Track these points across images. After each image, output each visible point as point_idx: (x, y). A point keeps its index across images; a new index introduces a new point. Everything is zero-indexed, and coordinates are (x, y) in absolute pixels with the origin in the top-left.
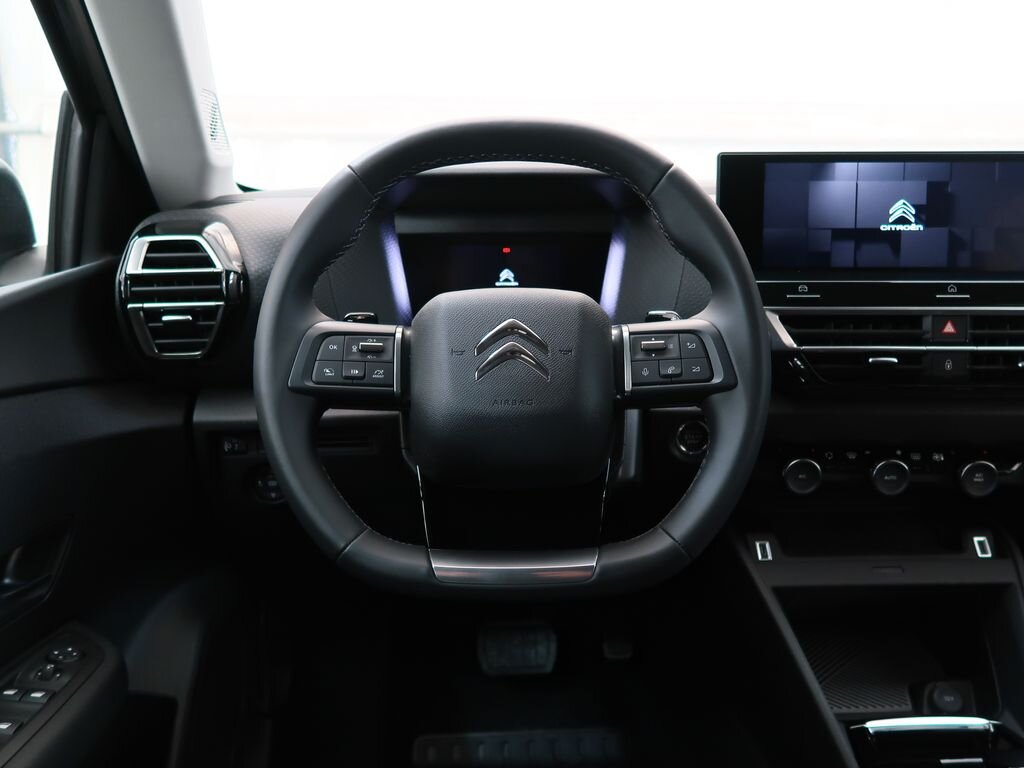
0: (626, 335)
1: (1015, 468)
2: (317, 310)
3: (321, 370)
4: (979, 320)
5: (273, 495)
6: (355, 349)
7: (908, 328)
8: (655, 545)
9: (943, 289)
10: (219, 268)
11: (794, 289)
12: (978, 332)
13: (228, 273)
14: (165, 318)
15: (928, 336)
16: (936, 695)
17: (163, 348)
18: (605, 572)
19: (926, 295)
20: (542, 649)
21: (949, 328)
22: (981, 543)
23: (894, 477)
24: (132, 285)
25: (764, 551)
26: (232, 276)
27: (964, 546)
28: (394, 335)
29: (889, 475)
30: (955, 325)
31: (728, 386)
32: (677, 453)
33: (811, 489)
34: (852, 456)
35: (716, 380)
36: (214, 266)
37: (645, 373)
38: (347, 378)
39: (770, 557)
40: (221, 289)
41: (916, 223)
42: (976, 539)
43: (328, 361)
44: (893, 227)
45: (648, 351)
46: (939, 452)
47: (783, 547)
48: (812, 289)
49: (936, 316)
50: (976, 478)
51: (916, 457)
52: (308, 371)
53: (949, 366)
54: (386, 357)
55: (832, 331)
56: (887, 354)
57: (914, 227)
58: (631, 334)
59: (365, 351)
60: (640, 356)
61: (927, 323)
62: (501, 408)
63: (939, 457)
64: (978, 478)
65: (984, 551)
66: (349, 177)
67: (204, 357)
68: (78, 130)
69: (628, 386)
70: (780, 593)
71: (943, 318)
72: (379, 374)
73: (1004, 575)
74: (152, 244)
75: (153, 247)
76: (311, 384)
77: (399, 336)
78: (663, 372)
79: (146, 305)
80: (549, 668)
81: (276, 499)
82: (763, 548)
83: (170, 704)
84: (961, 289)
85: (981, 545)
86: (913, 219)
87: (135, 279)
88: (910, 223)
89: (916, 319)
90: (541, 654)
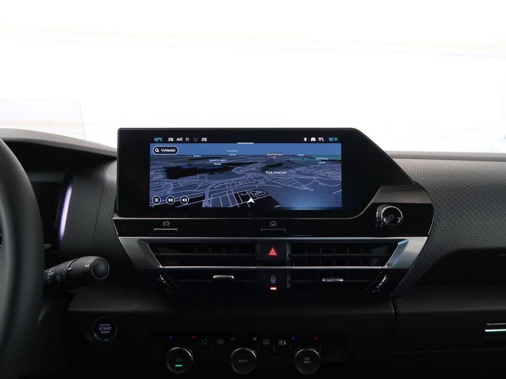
4: (295, 246)
11: (159, 224)
15: (258, 258)
23: (245, 361)
46: (283, 339)
50: (305, 361)
51: (267, 343)
53: (274, 280)
61: (258, 249)
63: (283, 342)
71: (268, 245)
89: (251, 246)
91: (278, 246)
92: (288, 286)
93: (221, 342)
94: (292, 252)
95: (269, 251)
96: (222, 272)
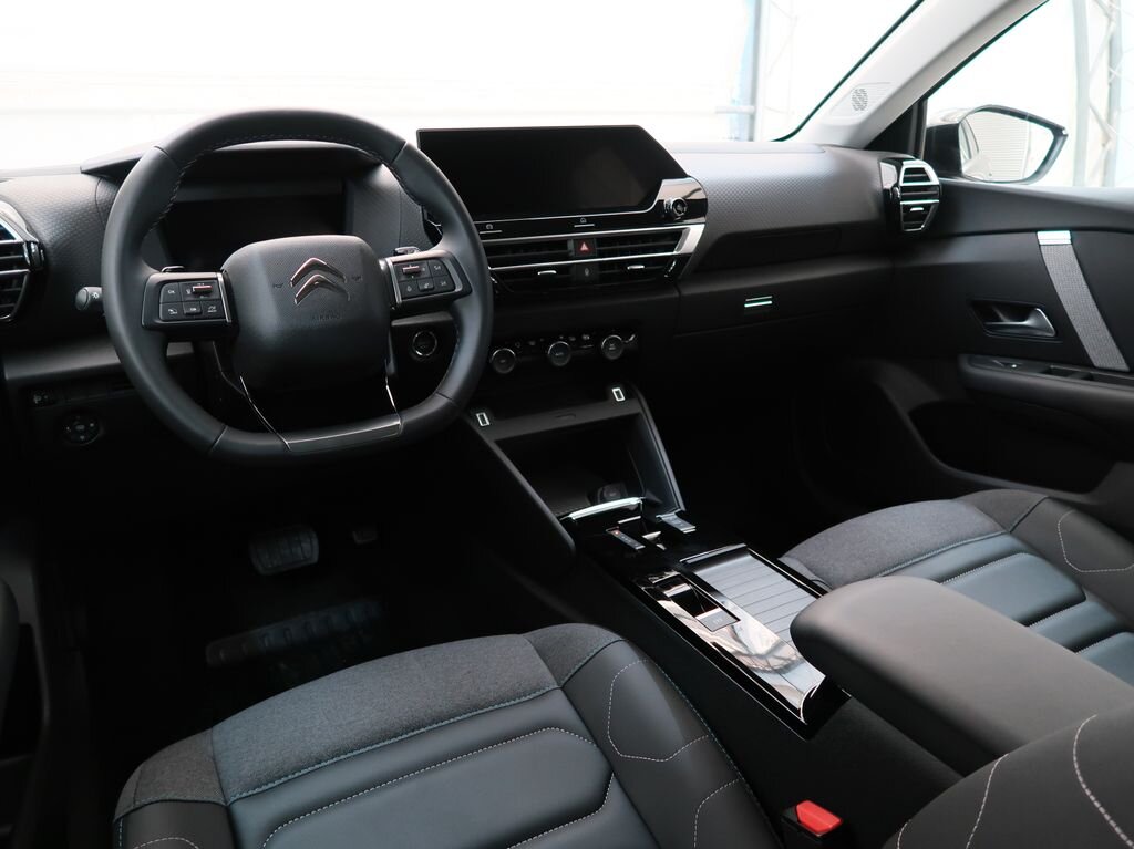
0: (390, 264)
1: (632, 338)
2: (146, 265)
3: (165, 312)
4: (602, 240)
5: (82, 438)
6: (189, 292)
7: (560, 250)
8: (436, 404)
9: (578, 221)
10: (18, 239)
11: (483, 227)
12: (602, 248)
13: (28, 244)
15: (573, 254)
16: (605, 494)
18: (407, 426)
19: (568, 226)
20: (306, 546)
21: (584, 248)
22: (617, 392)
25: (483, 420)
26: (33, 246)
27: (607, 396)
28: (216, 279)
29: (558, 354)
30: (588, 246)
31: (466, 293)
32: (415, 358)
33: (511, 369)
34: (532, 344)
35: (458, 290)
36: (12, 238)
37: (409, 289)
38: (188, 314)
39: (488, 423)
40: (24, 258)
42: (614, 390)
43: (170, 302)
45: (408, 274)
47: (495, 415)
48: (496, 226)
49: (574, 238)
50: (611, 348)
51: (573, 339)
52: (155, 311)
53: (587, 273)
54: (213, 297)
55: (510, 255)
56: (548, 268)
58: (394, 263)
59: (198, 293)
60: (403, 278)
61: (571, 245)
62: (318, 322)
63: (586, 337)
64: (612, 347)
65: (620, 397)
66: (160, 156)
67: (15, 318)
69: (399, 300)
70: (501, 443)
71: (579, 241)
72: (212, 310)
73: (635, 408)
76: (159, 322)
77: (221, 279)
78: (421, 288)
80: (315, 559)
81: (85, 441)
82: (482, 417)
84: (589, 220)
85: (617, 395)
89: (563, 243)
90: (307, 549)
91: (588, 241)
92: (599, 277)
95: (581, 245)
96: (545, 269)
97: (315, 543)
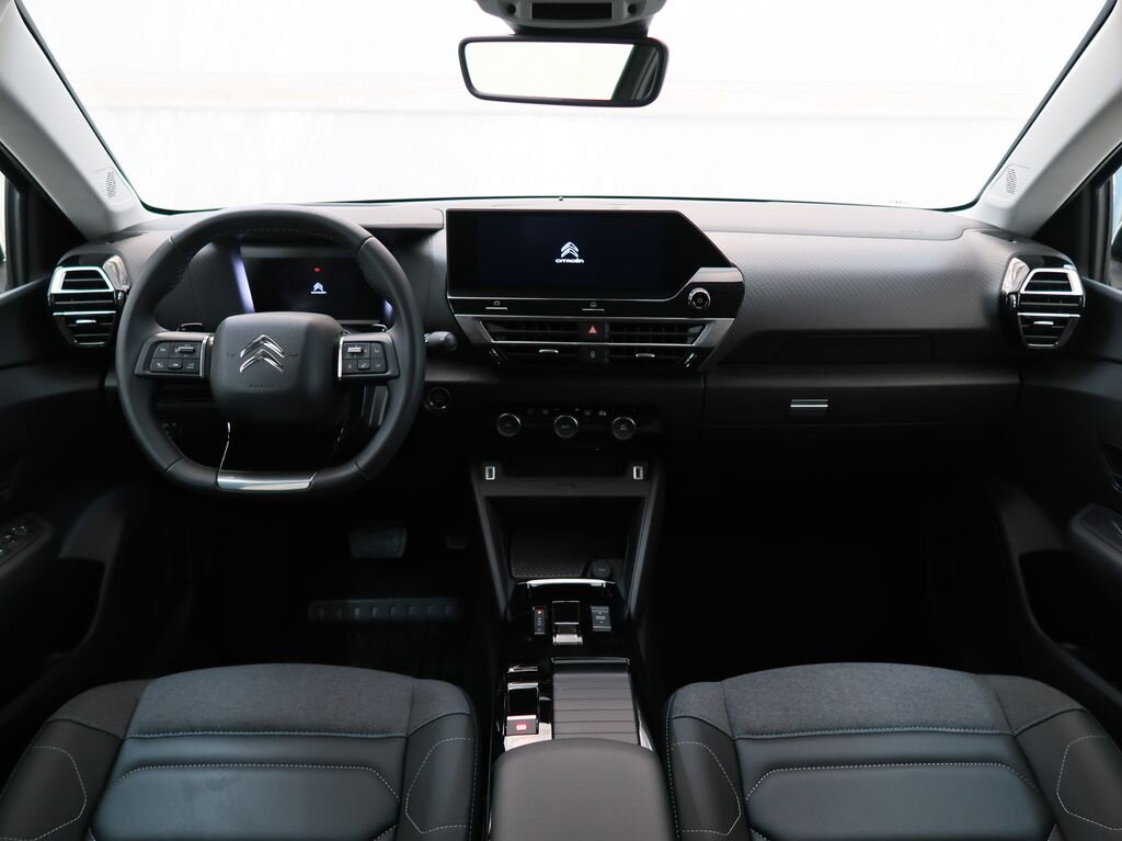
0: (341, 343)
2: (157, 325)
3: (155, 364)
4: (614, 326)
6: (176, 351)
10: (111, 289)
11: (491, 303)
13: (118, 292)
14: (78, 322)
15: (579, 336)
17: (80, 340)
19: (576, 309)
20: (396, 541)
21: (593, 330)
22: (637, 470)
23: (568, 427)
24: (56, 301)
25: (491, 473)
26: (120, 294)
27: (626, 472)
28: (201, 342)
29: (567, 425)
30: (598, 329)
31: (395, 376)
32: (427, 407)
33: (515, 434)
35: (390, 372)
36: (108, 288)
37: (350, 366)
38: (171, 369)
39: (494, 478)
40: (113, 303)
41: (580, 258)
42: (635, 468)
43: (160, 358)
44: (564, 261)
45: (353, 353)
46: (603, 410)
48: (503, 303)
51: (588, 413)
52: (147, 364)
53: (593, 355)
54: (196, 356)
56: (551, 347)
57: (578, 261)
58: (344, 342)
59: (183, 352)
60: (349, 357)
61: (579, 327)
62: (253, 390)
63: (603, 413)
64: (623, 428)
65: (638, 476)
66: (170, 246)
67: (106, 345)
68: (17, 196)
69: (340, 375)
71: (587, 324)
72: (191, 366)
74: (68, 272)
75: (69, 275)
76: (149, 373)
77: (205, 341)
78: (359, 367)
79: (65, 313)
80: (400, 554)
82: (491, 471)
83: (100, 566)
85: (636, 473)
86: (577, 255)
87: (58, 297)
88: (575, 258)
89: (572, 325)
90: (395, 544)
91: (598, 325)
92: (607, 360)
93: (545, 412)
94: (611, 330)
95: (590, 329)
96: (547, 347)
97: (404, 540)
